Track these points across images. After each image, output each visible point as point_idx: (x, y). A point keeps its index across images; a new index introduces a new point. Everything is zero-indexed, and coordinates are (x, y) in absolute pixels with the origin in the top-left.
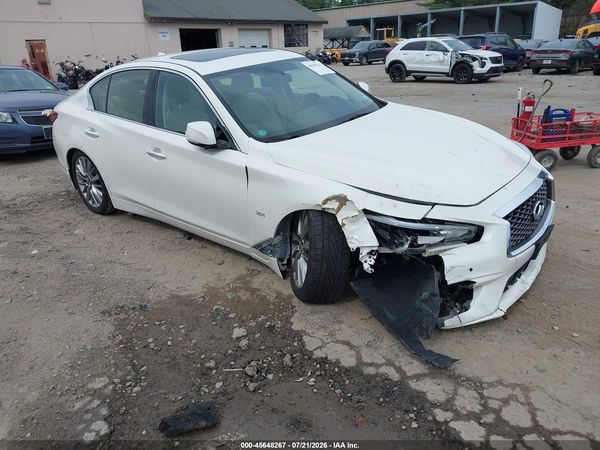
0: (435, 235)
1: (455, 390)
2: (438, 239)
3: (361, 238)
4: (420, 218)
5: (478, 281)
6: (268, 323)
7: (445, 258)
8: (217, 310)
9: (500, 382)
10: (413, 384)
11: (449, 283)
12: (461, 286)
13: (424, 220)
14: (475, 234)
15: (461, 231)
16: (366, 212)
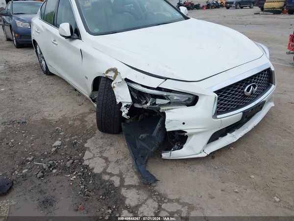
0: (164, 99)
1: (146, 200)
2: (166, 101)
3: (123, 96)
4: (156, 87)
5: (189, 132)
6: (75, 141)
7: (167, 114)
8: (57, 129)
9: (178, 201)
10: (123, 191)
11: (167, 130)
12: (177, 133)
13: (159, 89)
14: (193, 100)
15: (184, 98)
16: (127, 80)
